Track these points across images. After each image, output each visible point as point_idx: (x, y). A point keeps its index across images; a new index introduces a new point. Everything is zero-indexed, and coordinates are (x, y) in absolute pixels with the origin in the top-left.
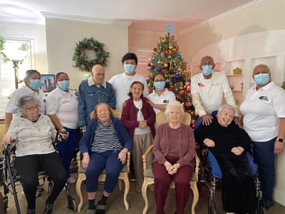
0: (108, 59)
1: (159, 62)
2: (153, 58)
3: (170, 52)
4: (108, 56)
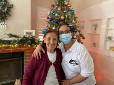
1: (56, 15)
2: (52, 12)
3: (65, 7)
4: (12, 8)
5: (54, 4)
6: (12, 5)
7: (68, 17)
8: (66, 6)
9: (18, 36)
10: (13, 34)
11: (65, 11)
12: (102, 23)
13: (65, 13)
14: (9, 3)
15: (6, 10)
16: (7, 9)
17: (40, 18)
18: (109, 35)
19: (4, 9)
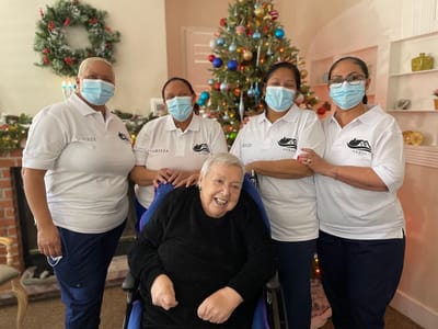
0: (117, 45)
1: (231, 48)
2: (219, 42)
3: (258, 23)
4: (119, 41)
5: (228, 16)
6: (118, 34)
7: (264, 51)
8: (260, 18)
9: (136, 117)
10: (125, 110)
11: (254, 36)
12: (379, 60)
13: (256, 40)
14: (108, 29)
15: (103, 48)
16: (107, 47)
17: (197, 61)
18: (402, 97)
19: (99, 47)
